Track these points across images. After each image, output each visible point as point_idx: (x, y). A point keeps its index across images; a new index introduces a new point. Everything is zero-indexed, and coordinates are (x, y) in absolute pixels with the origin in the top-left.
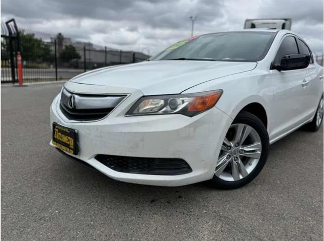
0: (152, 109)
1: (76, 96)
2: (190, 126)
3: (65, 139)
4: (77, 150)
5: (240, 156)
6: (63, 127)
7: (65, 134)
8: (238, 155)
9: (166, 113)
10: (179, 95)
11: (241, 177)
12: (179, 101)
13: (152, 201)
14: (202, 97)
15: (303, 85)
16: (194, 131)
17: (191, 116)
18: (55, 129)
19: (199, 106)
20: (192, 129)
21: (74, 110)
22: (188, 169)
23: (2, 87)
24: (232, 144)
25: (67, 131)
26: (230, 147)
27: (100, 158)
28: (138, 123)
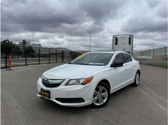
0: (73, 83)
1: (49, 80)
2: (84, 88)
3: (45, 94)
4: (49, 97)
5: (101, 97)
6: (45, 90)
7: (46, 92)
8: (101, 96)
9: (77, 84)
10: (80, 79)
11: (102, 104)
12: (80, 80)
13: (73, 113)
14: (87, 79)
15: (125, 71)
16: (85, 89)
17: (84, 85)
18: (42, 91)
19: (86, 82)
20: (84, 89)
21: (49, 84)
22: (84, 101)
23: (1, 71)
24: (98, 93)
25: (46, 91)
26: (98, 94)
27: (57, 99)
28: (69, 88)
